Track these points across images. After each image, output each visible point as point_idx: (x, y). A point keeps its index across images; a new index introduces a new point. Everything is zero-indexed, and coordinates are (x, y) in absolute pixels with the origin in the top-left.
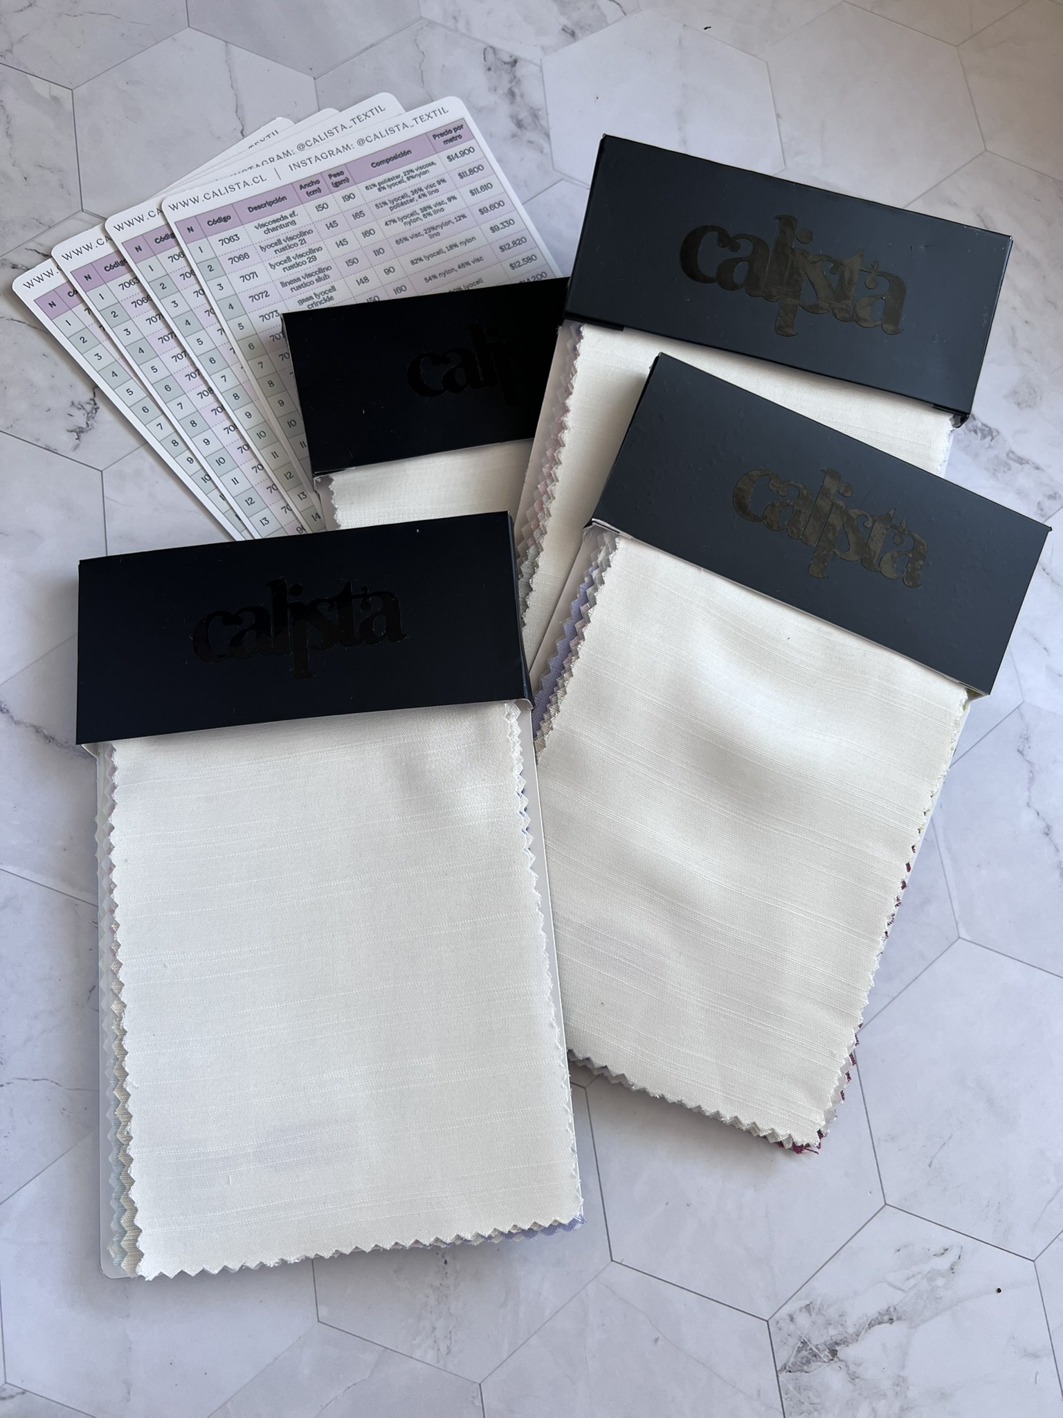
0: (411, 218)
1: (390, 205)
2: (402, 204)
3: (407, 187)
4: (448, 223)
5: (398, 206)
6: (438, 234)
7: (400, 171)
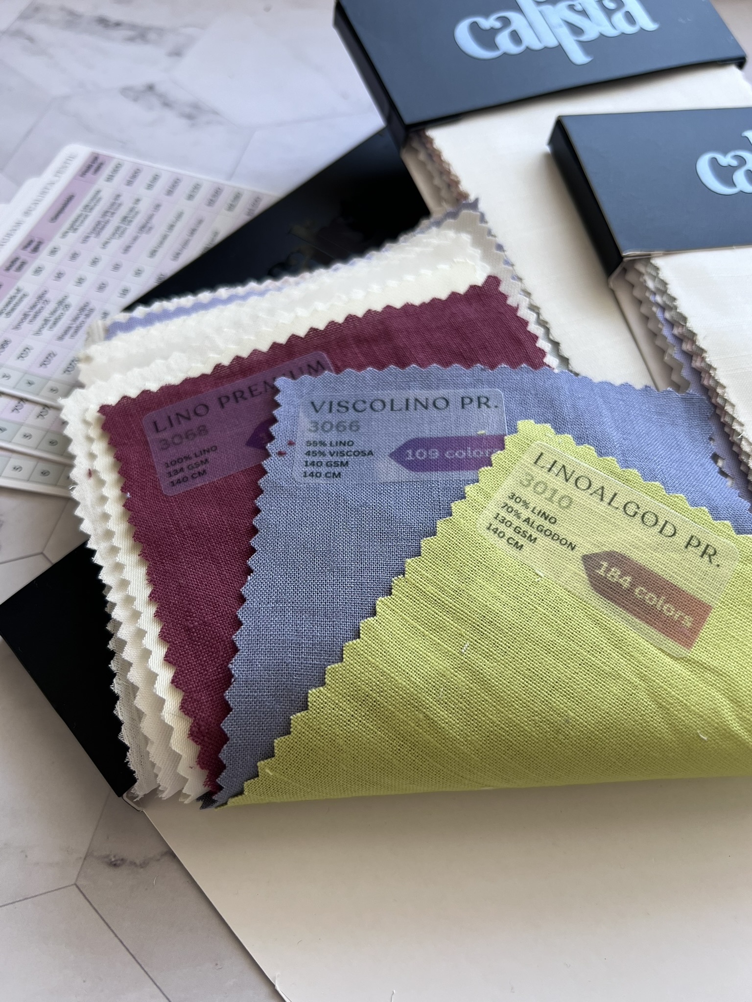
0: (118, 232)
1: (93, 235)
2: (103, 228)
3: (94, 216)
4: (151, 217)
5: (100, 232)
6: (151, 228)
7: (78, 211)
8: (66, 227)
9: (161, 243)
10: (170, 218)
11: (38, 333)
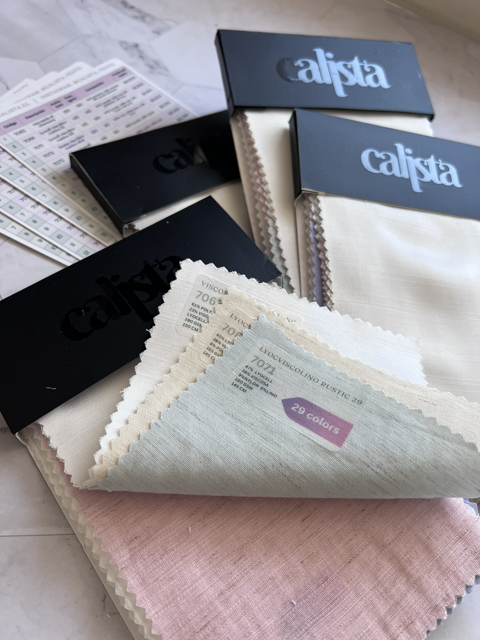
0: (117, 109)
2: (109, 104)
4: (137, 108)
7: (102, 91)
8: (92, 96)
9: (135, 123)
10: (146, 113)
11: (51, 140)
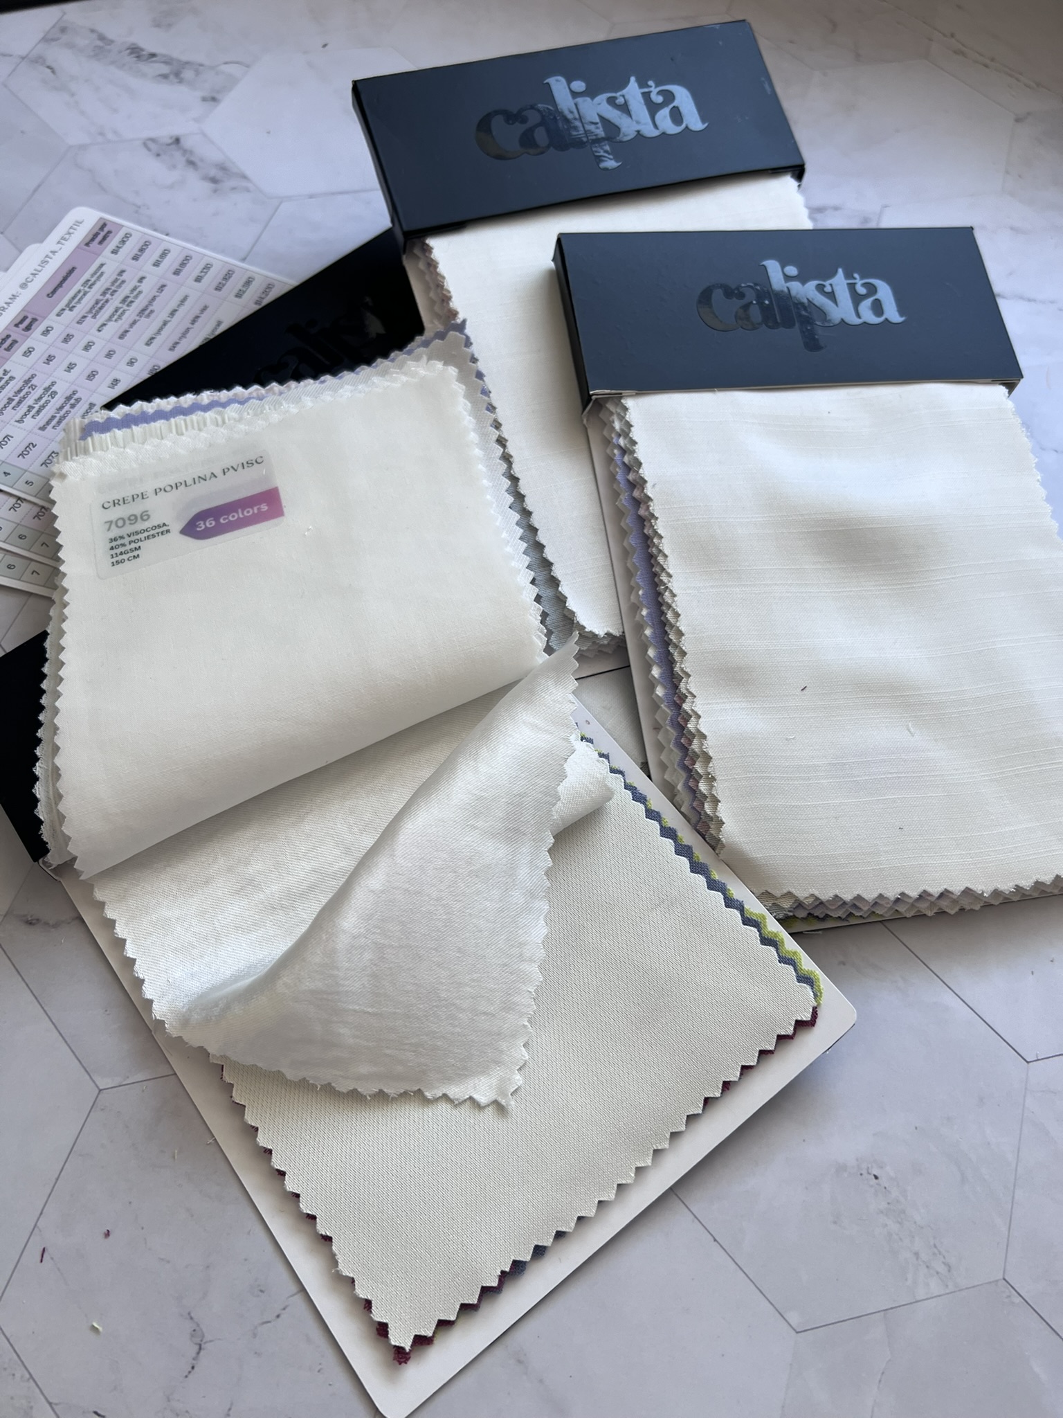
0: (117, 314)
1: (90, 315)
2: (101, 308)
3: (93, 294)
4: (154, 298)
5: (97, 312)
6: (152, 312)
7: (78, 286)
8: (62, 304)
9: (161, 329)
10: (174, 301)
11: (20, 421)
